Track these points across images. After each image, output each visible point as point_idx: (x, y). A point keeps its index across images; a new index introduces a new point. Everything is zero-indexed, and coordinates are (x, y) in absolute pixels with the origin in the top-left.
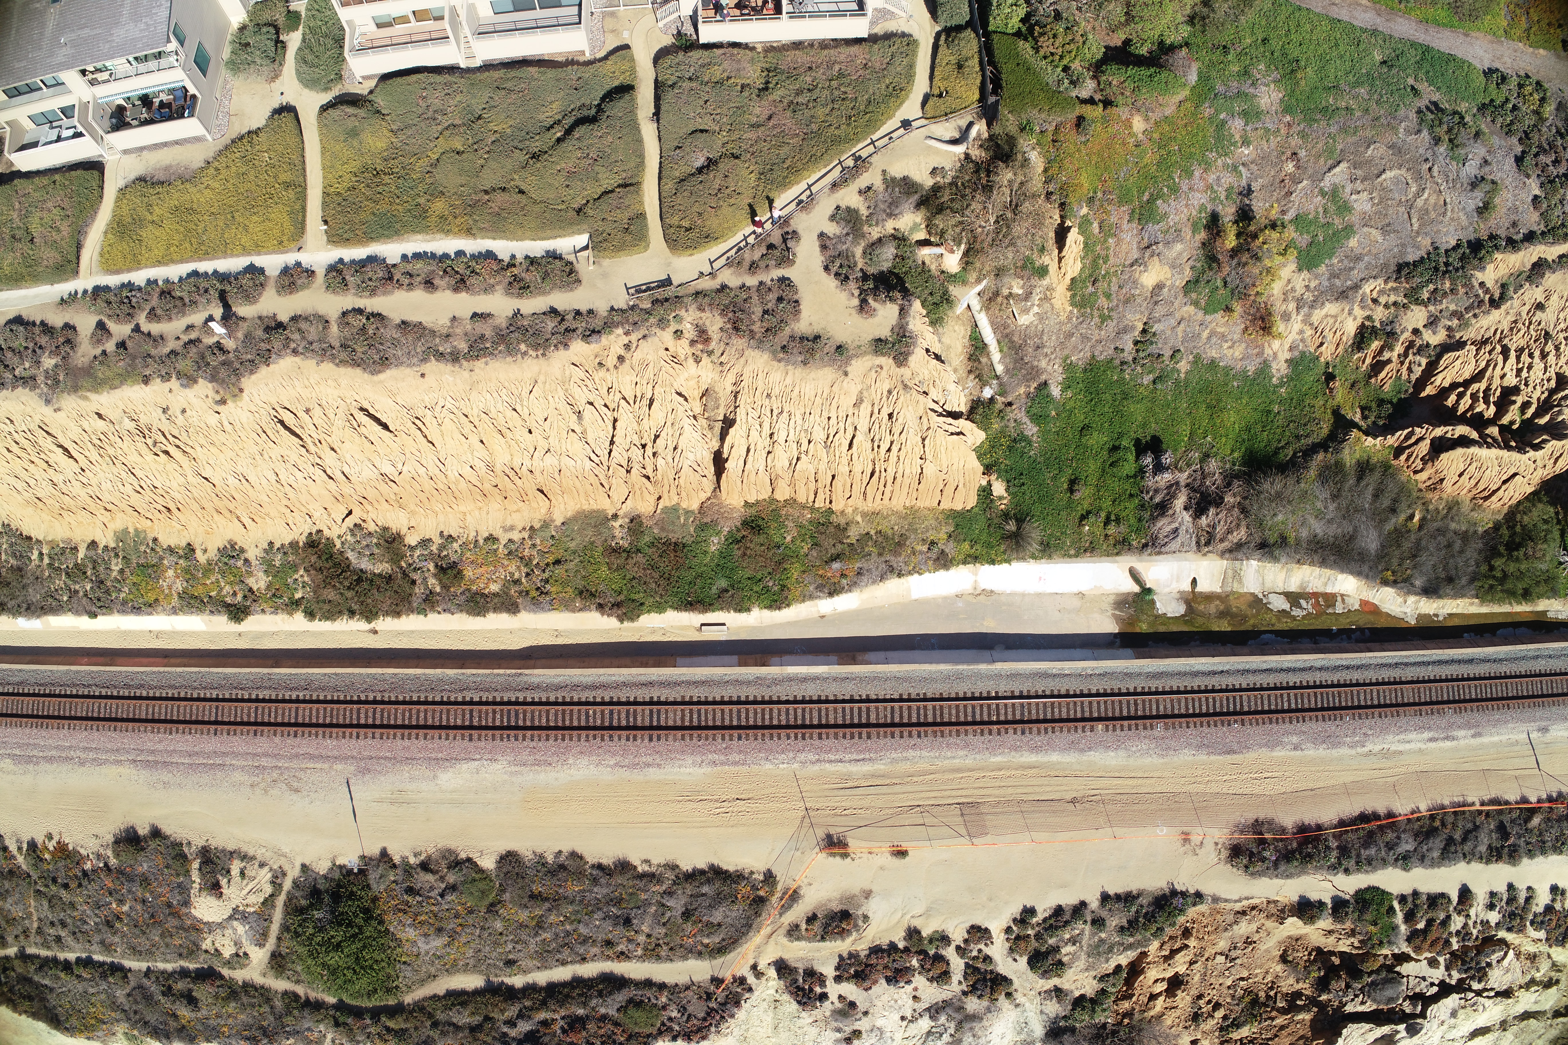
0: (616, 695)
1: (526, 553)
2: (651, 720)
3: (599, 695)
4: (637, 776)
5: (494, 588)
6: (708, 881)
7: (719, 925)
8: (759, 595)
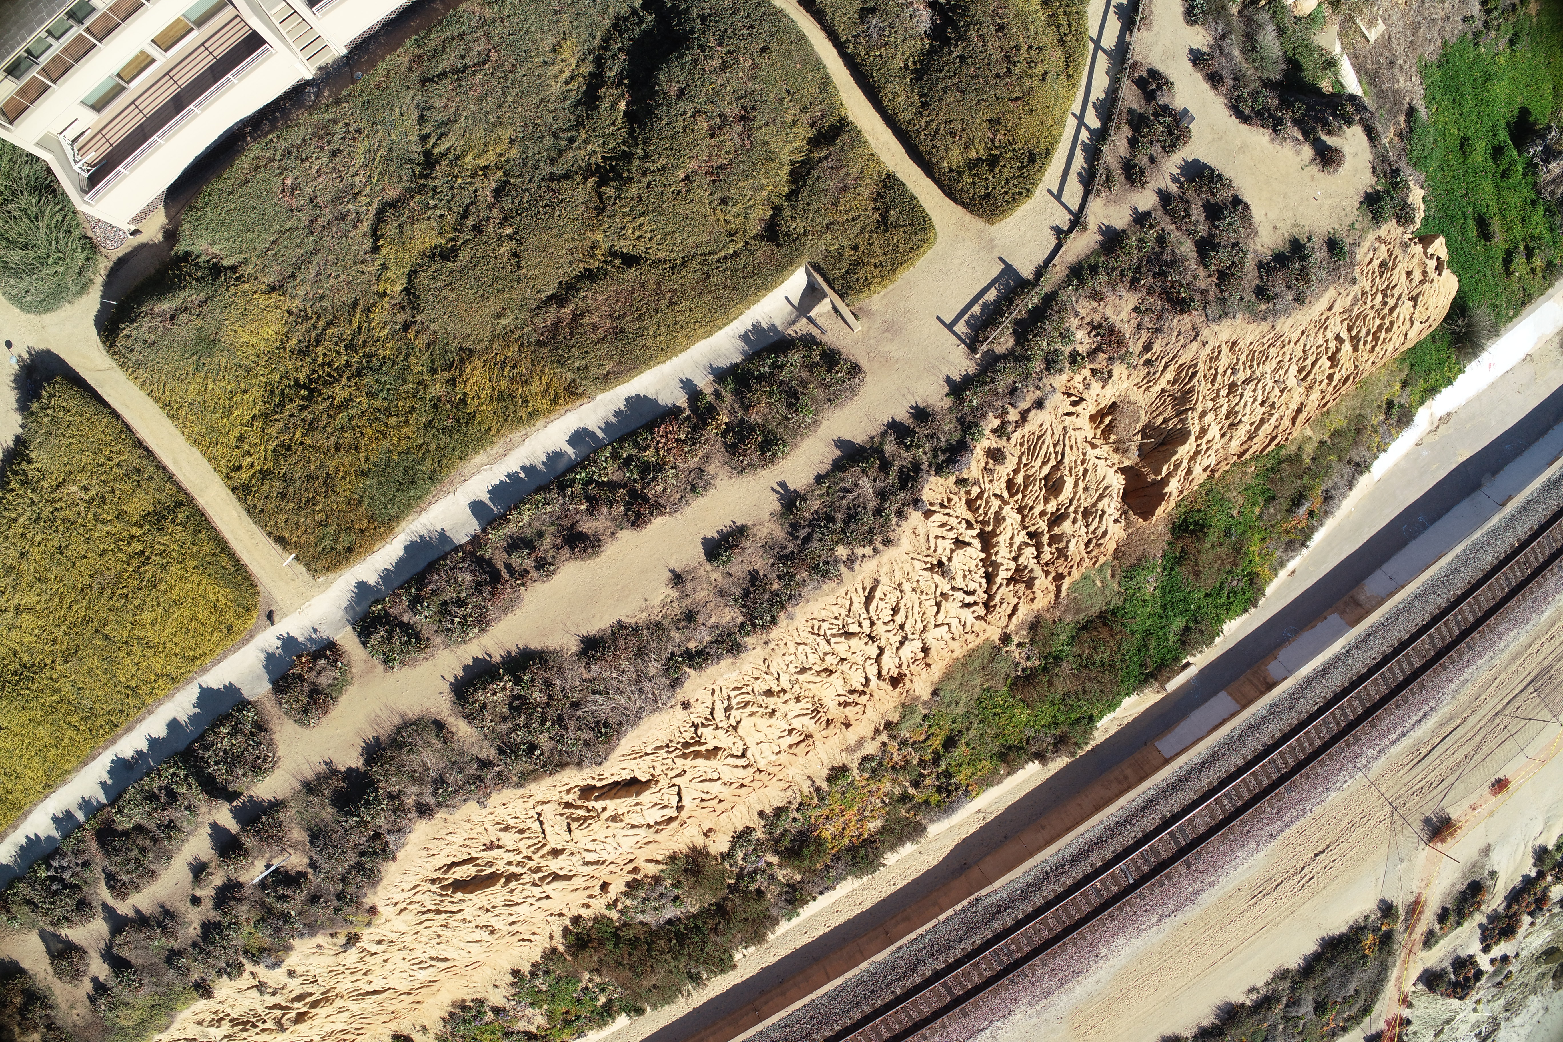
0: (1116, 846)
1: (896, 757)
2: (1177, 843)
3: (1097, 859)
5: (874, 825)
8: (1227, 607)
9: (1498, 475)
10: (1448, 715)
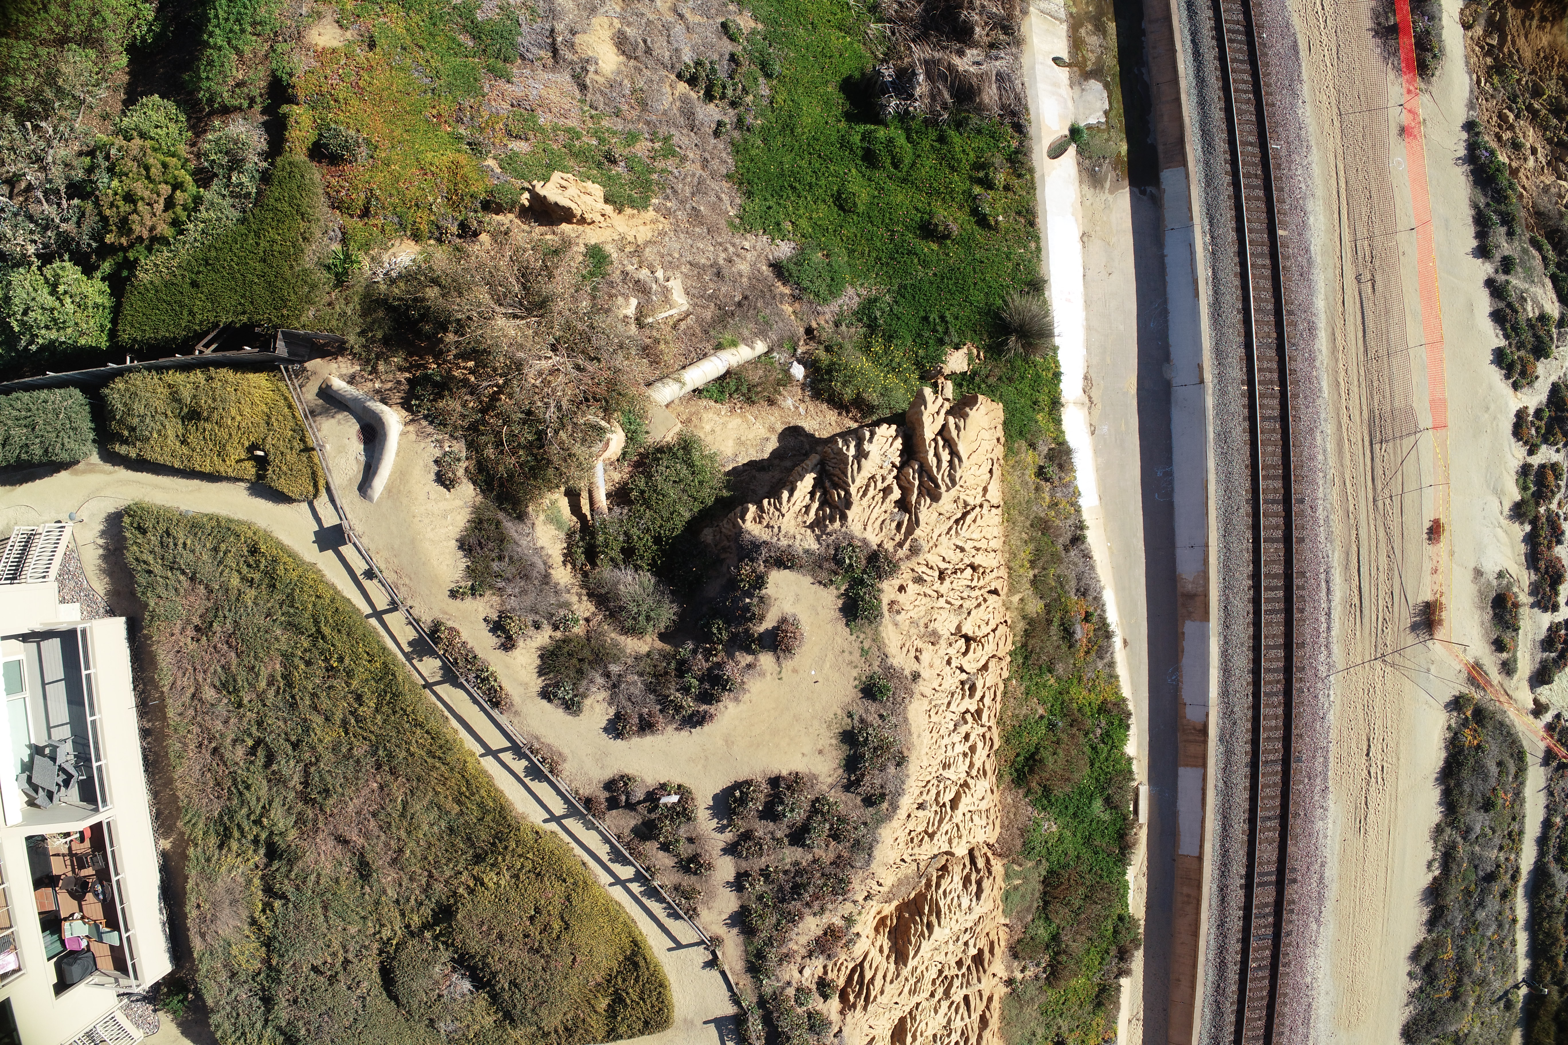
0: (1235, 938)
2: (1269, 883)
3: (1233, 958)
4: (1331, 891)
7: (1500, 764)
8: (1113, 747)
9: (1172, 356)
10: (1343, 556)
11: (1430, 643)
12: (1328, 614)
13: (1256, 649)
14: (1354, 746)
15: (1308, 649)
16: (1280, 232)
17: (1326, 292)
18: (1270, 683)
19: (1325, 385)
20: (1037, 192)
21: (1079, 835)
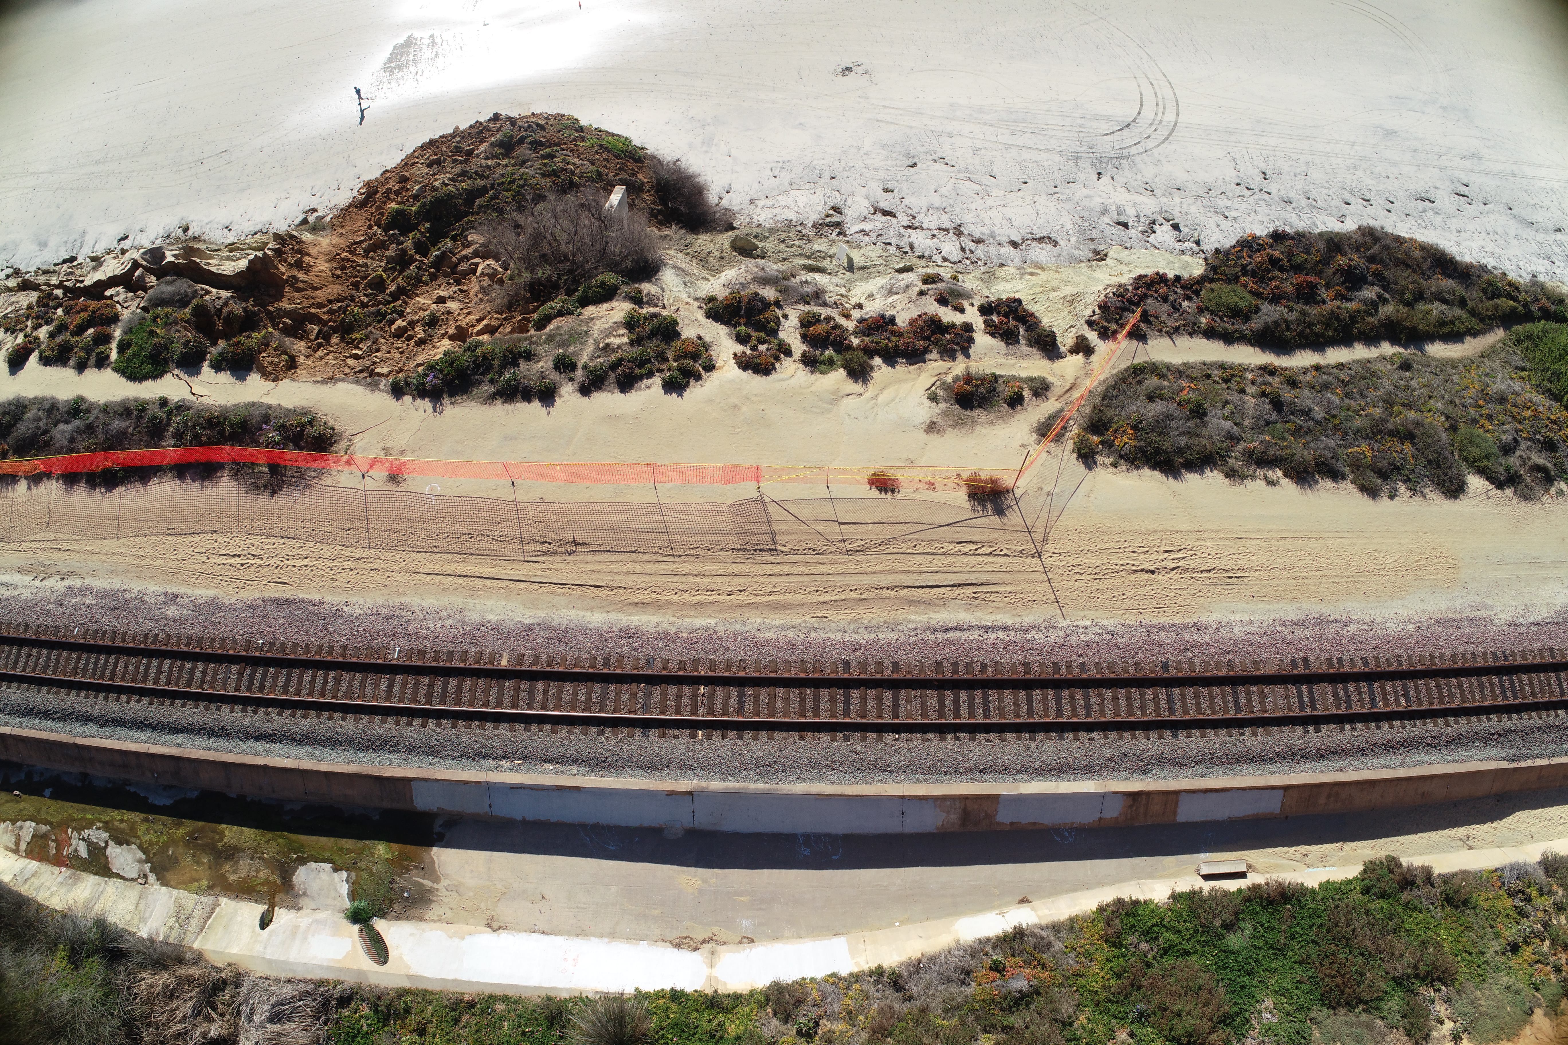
0: (1373, 733)
2: (1311, 692)
3: (1397, 732)
4: (1313, 608)
6: (1180, 451)
7: (1151, 398)
8: (1161, 926)
9: (655, 824)
10: (914, 608)
11: (1018, 493)
12: (987, 629)
13: (1033, 729)
14: (1143, 591)
15: (1032, 658)
16: (504, 663)
17: (583, 609)
18: (1074, 709)
19: (700, 622)
20: (429, 988)
21: (1273, 965)
